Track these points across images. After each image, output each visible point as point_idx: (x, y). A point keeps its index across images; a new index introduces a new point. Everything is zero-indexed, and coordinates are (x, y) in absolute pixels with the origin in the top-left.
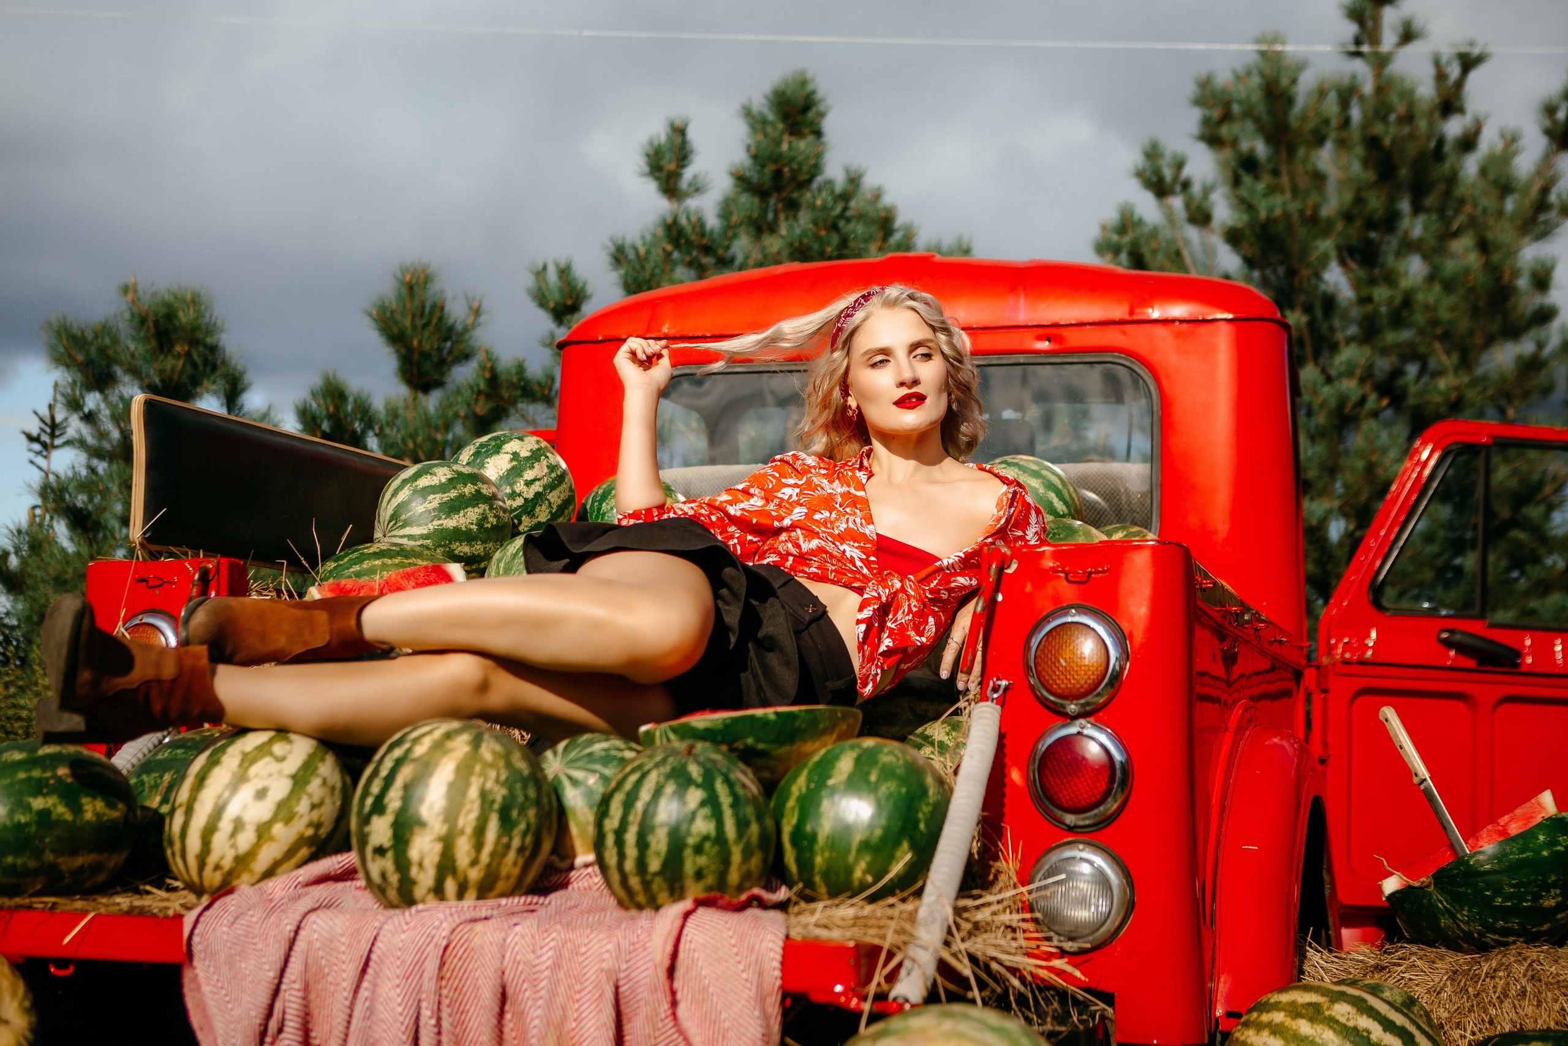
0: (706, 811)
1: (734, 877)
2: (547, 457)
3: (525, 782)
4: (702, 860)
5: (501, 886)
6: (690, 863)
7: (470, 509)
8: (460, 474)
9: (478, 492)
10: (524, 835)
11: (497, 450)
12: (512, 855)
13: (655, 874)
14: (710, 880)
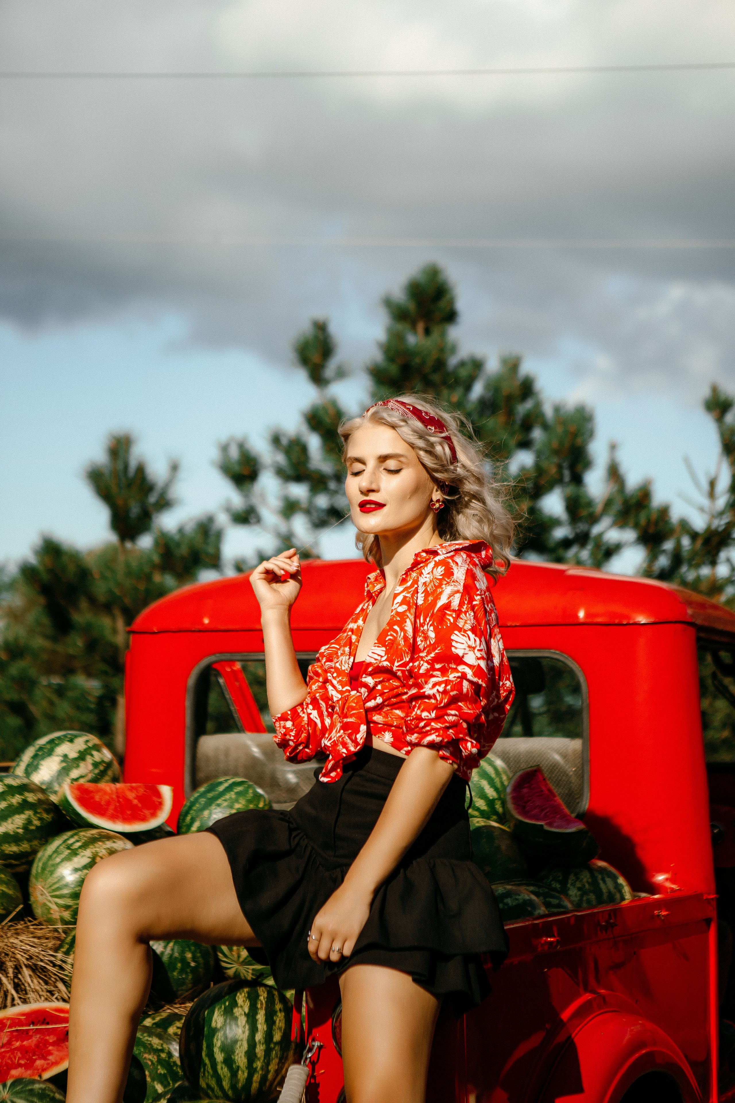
2: (92, 755)
7: (17, 816)
8: (10, 787)
9: (25, 801)
11: (50, 753)
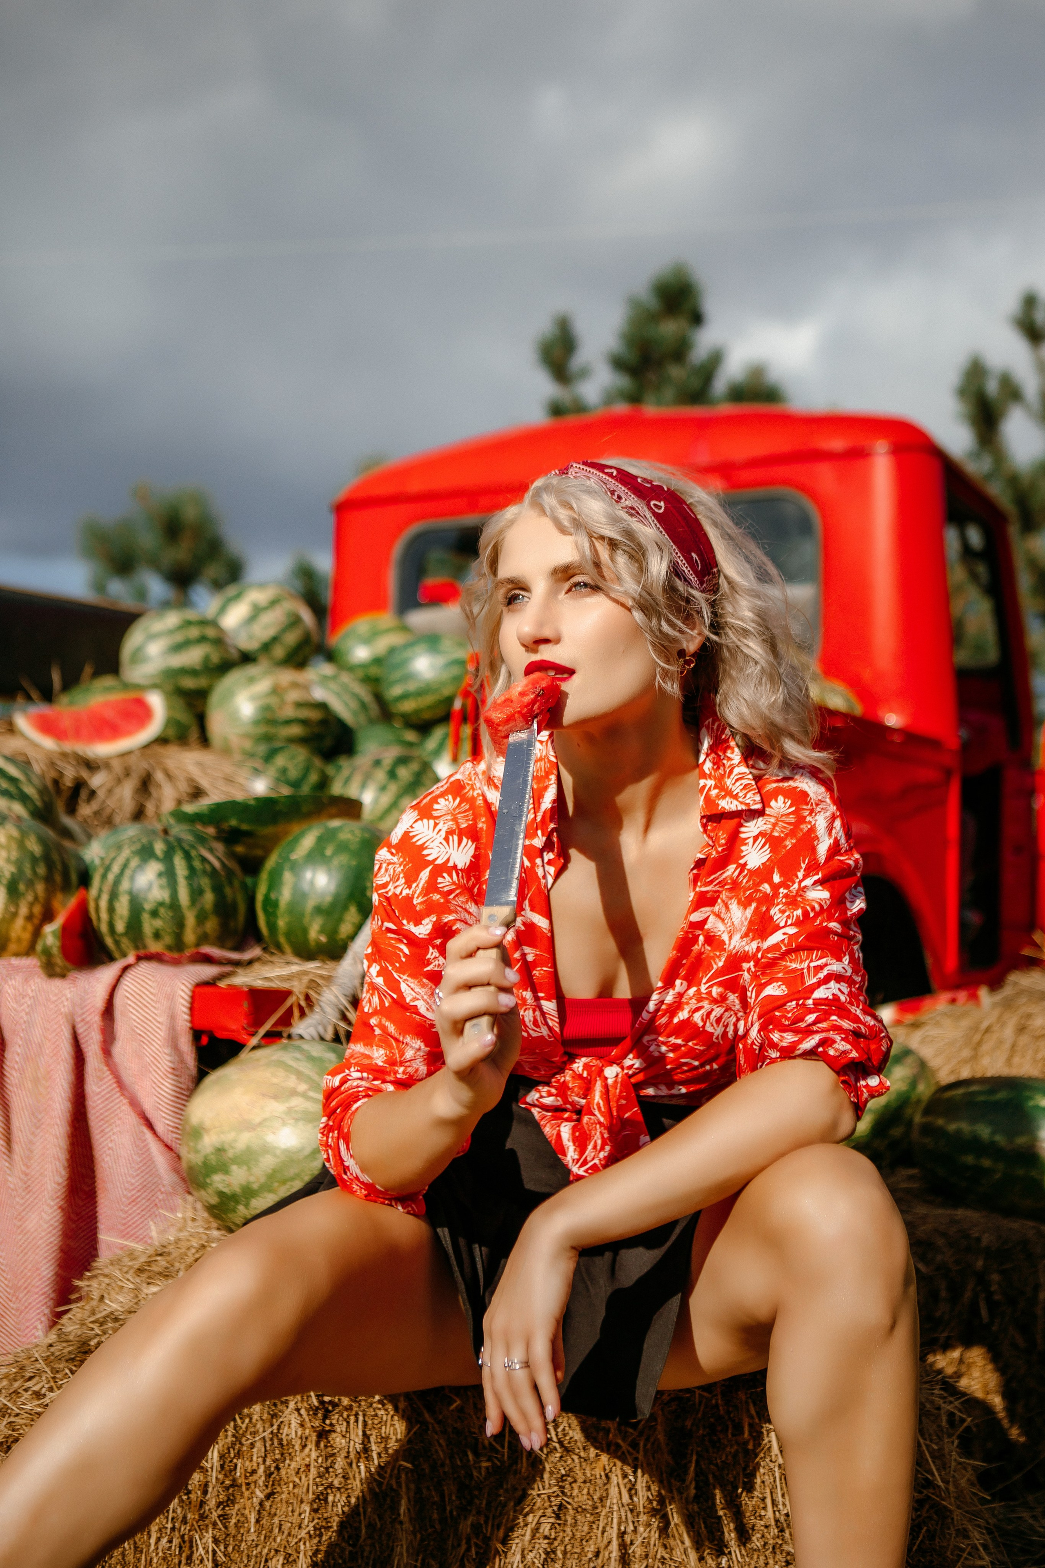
0: (164, 881)
1: (190, 936)
2: (285, 604)
3: (34, 860)
4: (158, 923)
5: (13, 947)
6: (149, 925)
7: (196, 649)
9: (206, 634)
10: (31, 905)
11: (241, 599)
12: (20, 922)
13: (122, 935)
14: (168, 940)
